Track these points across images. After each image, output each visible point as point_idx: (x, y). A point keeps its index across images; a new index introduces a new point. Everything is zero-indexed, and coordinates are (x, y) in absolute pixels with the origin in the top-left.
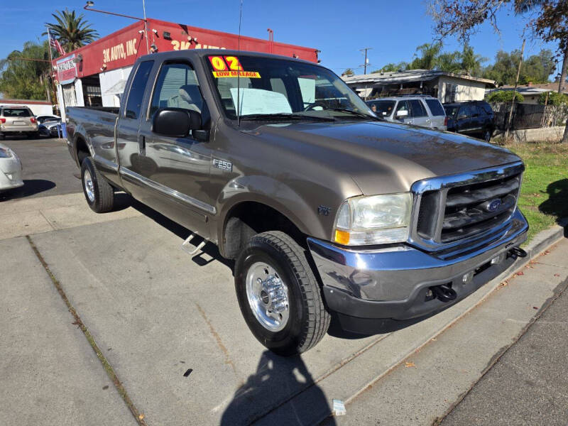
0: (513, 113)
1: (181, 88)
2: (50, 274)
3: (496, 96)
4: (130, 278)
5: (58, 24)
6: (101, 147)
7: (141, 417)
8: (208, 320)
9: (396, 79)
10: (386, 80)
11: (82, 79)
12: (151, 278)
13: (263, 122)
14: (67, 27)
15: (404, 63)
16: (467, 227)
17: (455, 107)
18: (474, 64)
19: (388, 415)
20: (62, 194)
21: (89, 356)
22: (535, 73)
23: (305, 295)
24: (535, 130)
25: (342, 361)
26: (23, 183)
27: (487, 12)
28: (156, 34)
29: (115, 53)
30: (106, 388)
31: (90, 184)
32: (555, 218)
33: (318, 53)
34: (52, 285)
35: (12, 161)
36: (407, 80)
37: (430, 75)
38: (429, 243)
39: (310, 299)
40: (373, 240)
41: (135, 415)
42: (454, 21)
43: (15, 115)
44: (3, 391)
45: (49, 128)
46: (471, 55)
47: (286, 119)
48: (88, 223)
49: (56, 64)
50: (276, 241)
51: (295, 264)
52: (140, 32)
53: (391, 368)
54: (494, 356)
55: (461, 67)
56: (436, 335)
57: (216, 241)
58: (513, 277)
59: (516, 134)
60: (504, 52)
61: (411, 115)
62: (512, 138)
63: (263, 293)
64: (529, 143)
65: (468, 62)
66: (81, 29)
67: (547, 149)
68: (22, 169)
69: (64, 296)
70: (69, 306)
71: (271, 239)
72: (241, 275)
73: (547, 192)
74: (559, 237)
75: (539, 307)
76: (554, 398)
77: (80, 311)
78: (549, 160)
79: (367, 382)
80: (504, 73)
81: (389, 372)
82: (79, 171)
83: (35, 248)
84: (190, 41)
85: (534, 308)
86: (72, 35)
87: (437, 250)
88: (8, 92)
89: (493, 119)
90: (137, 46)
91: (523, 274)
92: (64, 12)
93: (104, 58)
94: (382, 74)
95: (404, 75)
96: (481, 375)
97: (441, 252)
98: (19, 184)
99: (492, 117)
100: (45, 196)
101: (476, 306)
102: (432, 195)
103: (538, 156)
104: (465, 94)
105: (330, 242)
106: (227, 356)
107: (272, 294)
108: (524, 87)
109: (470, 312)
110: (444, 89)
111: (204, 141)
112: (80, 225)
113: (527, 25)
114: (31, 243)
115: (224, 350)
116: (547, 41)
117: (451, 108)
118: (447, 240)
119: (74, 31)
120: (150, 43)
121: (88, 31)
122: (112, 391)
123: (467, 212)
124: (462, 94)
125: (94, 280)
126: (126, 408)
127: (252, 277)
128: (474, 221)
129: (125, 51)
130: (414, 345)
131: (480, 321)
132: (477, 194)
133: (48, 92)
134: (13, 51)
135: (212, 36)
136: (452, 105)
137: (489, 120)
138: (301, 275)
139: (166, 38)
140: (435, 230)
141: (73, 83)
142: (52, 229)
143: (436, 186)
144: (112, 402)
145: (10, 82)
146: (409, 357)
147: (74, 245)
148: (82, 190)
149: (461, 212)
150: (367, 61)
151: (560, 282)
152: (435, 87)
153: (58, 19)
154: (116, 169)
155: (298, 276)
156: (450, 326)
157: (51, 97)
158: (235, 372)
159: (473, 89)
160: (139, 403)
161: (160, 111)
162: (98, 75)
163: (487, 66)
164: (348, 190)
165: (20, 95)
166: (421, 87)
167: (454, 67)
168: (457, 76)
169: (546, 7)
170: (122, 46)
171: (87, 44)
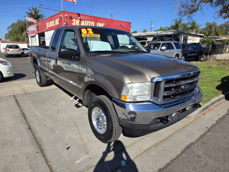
0: (211, 48)
1: (72, 40)
2: (21, 110)
3: (204, 41)
4: (50, 112)
5: (30, 12)
6: (43, 62)
7: (49, 164)
8: (78, 129)
9: (163, 34)
10: (158, 34)
11: (38, 34)
12: (58, 112)
13: (100, 54)
14: (34, 13)
15: (167, 27)
16: (175, 95)
17: (186, 45)
18: (196, 27)
19: (142, 167)
20: (28, 79)
21: (33, 141)
22: (222, 31)
23: (112, 120)
24: (220, 55)
25: (127, 146)
26: (13, 75)
27: (198, 8)
28: (66, 17)
29: (51, 24)
30: (38, 152)
31: (38, 76)
32: (221, 92)
33: (131, 24)
34: (21, 114)
35: (10, 66)
36: (167, 34)
37: (177, 32)
38: (158, 101)
39: (114, 122)
40: (136, 100)
41: (47, 163)
42: (186, 11)
43: (13, 48)
44: (1, 152)
45: (25, 53)
46: (195, 24)
47: (108, 53)
48: (37, 91)
49: (28, 28)
50: (102, 99)
51: (109, 108)
52: (60, 16)
53: (146, 149)
54: (187, 146)
55: (191, 28)
56: (166, 137)
57: (81, 99)
58: (201, 115)
59: (212, 56)
60: (209, 23)
61: (167, 49)
62: (210, 58)
63: (98, 119)
64: (217, 60)
65: (194, 26)
66: (39, 14)
67: (224, 63)
68: (13, 69)
69: (25, 119)
70: (27, 121)
71: (101, 98)
72: (90, 112)
73: (221, 81)
74: (222, 100)
75: (209, 127)
76: (207, 162)
77: (31, 124)
78: (224, 67)
79: (136, 154)
80: (209, 31)
81: (145, 150)
82: (34, 70)
83: (16, 100)
84: (80, 19)
85: (207, 128)
86: (35, 16)
87: (161, 104)
88: (11, 38)
89: (202, 50)
90: (59, 22)
91: (205, 114)
92: (32, 8)
93: (46, 26)
94: (157, 32)
95: (166, 32)
96: (180, 153)
97: (163, 105)
98: (12, 75)
99: (202, 49)
100: (22, 80)
101: (184, 126)
102: (159, 83)
103: (220, 66)
104: (191, 40)
105: (120, 100)
106: (84, 143)
107: (101, 119)
108: (217, 37)
109: (181, 128)
110: (183, 38)
111: (77, 60)
112: (34, 91)
113: (216, 13)
114: (15, 98)
115: (83, 140)
116: (224, 19)
117: (185, 46)
118: (166, 100)
119: (36, 15)
120: (64, 20)
121: (42, 15)
122: (40, 154)
123: (174, 89)
124: (190, 40)
125: (37, 112)
126: (44, 160)
127: (94, 113)
128: (177, 93)
129: (55, 23)
130: (156, 141)
131: (184, 132)
132: (178, 83)
133: (26, 39)
134: (13, 23)
135: (88, 17)
136: (185, 44)
137: (201, 51)
138: (111, 112)
139: (70, 18)
140: (160, 96)
141: (35, 36)
142: (23, 93)
143: (160, 79)
144: (39, 158)
145: (11, 35)
146: (153, 145)
147: (31, 99)
148: (35, 78)
149: (172, 89)
150: (152, 26)
151: (219, 117)
152: (179, 37)
153: (30, 10)
154: (47, 70)
155: (109, 113)
156: (172, 134)
157: (27, 41)
158: (86, 148)
159: (195, 38)
160: (49, 159)
161: (61, 50)
162: (44, 32)
163: (202, 28)
164: (127, 81)
165: (15, 40)
166: (173, 37)
167: (188, 29)
168: (188, 33)
169: (223, 5)
170: (53, 21)
171: (41, 20)
